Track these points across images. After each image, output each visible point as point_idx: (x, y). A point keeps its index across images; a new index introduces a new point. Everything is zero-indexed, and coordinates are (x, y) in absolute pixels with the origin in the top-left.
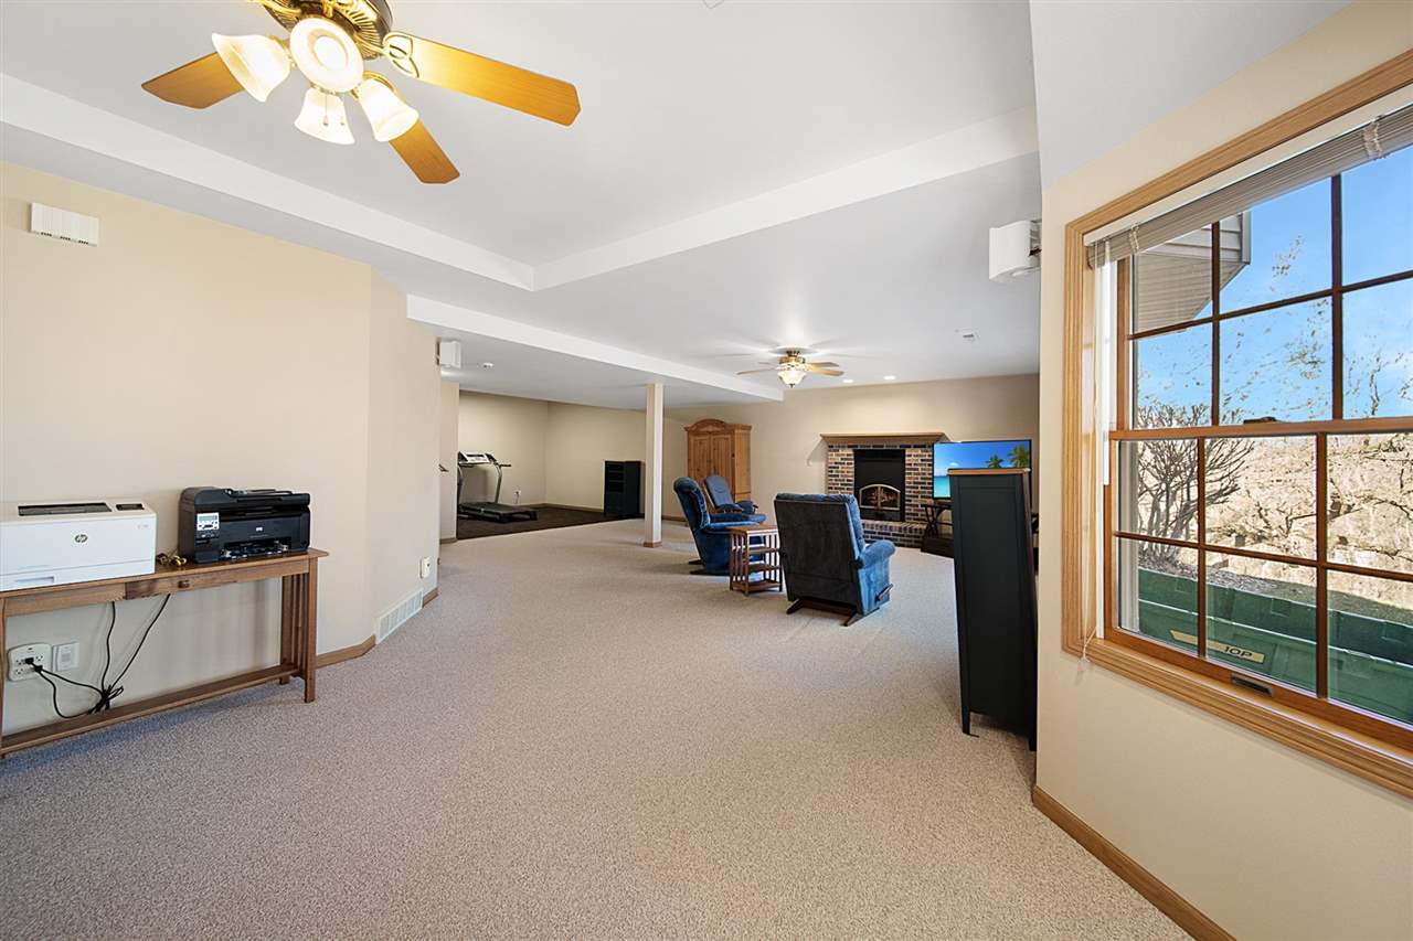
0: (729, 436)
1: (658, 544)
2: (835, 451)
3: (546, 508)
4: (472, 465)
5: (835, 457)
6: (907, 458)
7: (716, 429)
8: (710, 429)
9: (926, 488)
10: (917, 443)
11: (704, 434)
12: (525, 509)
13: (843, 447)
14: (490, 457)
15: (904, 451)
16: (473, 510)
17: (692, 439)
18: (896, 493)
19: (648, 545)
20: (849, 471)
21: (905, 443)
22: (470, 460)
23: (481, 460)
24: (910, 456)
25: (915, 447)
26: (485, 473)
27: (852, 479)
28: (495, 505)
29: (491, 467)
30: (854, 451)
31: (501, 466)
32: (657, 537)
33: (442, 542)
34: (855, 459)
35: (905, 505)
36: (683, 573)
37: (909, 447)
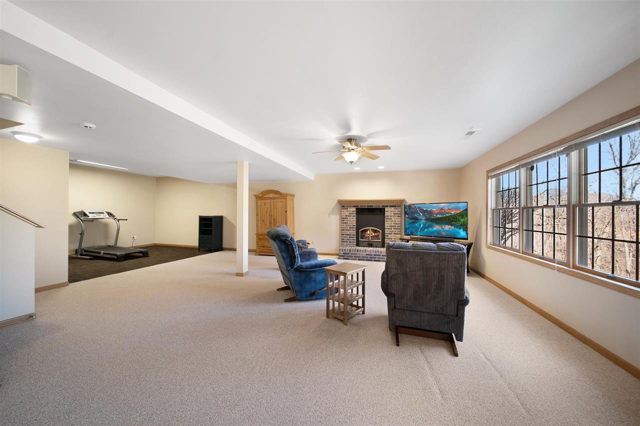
0: (284, 200)
1: (247, 273)
2: (346, 209)
3: (157, 247)
4: (93, 220)
5: (345, 213)
6: (386, 213)
7: (275, 196)
8: (271, 195)
9: (396, 229)
10: (392, 204)
11: (266, 199)
12: (139, 250)
13: (351, 207)
14: (110, 214)
15: (384, 209)
16: (94, 252)
17: (259, 201)
18: (379, 232)
19: (240, 275)
20: (353, 220)
21: (386, 204)
22: (91, 216)
23: (102, 216)
24: (388, 211)
25: (390, 206)
26: (106, 225)
27: (355, 224)
28: (114, 247)
29: (111, 221)
30: (357, 209)
31: (119, 220)
32: (245, 269)
33: (37, 290)
34: (357, 214)
35: (385, 238)
36: (278, 302)
37: (387, 206)
